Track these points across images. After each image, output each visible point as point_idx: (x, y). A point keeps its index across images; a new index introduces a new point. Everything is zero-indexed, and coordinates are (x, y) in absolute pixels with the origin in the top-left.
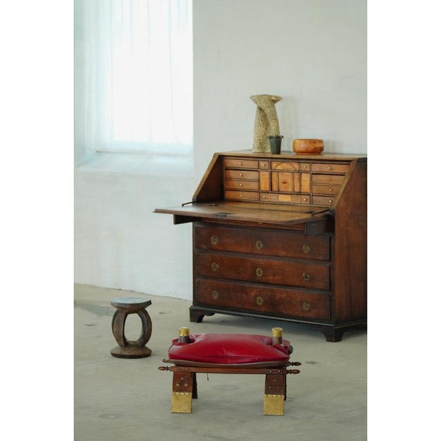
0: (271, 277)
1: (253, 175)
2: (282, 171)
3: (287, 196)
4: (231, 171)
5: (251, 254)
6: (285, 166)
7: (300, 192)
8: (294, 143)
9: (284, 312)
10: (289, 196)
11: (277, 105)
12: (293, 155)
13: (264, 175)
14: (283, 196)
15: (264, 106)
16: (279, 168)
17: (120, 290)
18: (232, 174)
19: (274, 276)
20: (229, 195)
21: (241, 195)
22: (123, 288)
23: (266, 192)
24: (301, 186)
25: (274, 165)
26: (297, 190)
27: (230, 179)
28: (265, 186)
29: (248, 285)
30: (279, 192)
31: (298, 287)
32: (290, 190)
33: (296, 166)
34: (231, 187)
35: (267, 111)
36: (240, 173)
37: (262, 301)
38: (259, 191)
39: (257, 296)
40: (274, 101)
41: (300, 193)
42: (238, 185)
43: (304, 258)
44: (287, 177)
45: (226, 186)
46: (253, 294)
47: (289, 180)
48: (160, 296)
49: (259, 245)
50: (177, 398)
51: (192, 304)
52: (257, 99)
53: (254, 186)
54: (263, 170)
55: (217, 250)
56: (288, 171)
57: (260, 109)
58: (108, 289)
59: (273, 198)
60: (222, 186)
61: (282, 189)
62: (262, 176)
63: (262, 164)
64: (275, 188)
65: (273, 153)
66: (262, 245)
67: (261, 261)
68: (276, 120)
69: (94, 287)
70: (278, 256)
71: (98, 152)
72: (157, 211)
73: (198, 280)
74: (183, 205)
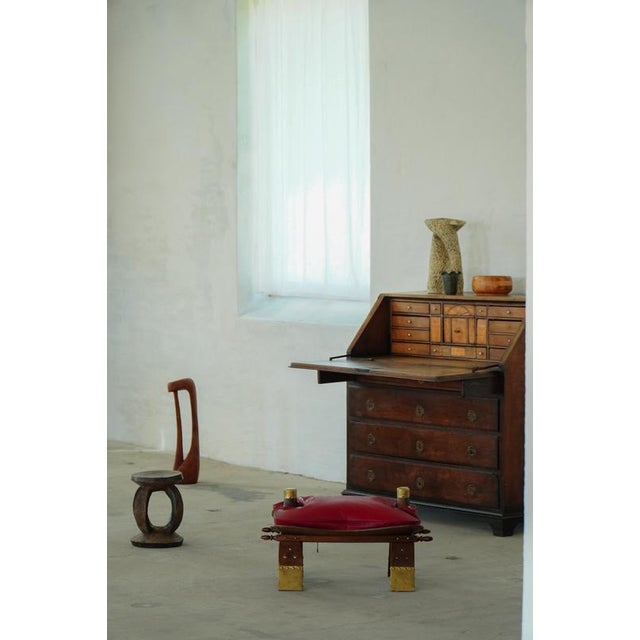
0: (433, 453)
1: (421, 322)
2: (455, 317)
3: (460, 349)
4: (399, 317)
5: (412, 422)
6: (459, 310)
7: (475, 344)
8: (474, 280)
9: (447, 498)
10: (463, 349)
11: (459, 233)
12: (475, 297)
13: (435, 322)
14: (456, 349)
15: (440, 233)
16: (452, 312)
17: (286, 473)
18: (400, 320)
19: (436, 450)
20: (397, 347)
21: (409, 348)
22: (290, 472)
23: (438, 344)
24: (476, 335)
25: (447, 308)
26: (472, 341)
27: (397, 327)
28: (436, 336)
29: (406, 462)
30: (452, 344)
31: (463, 465)
32: (464, 341)
33: (471, 309)
34: (398, 338)
35: (445, 239)
36: (409, 320)
37: (423, 484)
38: (430, 343)
39: (417, 477)
40: (456, 227)
41: (475, 345)
42: (407, 335)
43: (468, 428)
44: (460, 324)
45: (393, 337)
46: (413, 474)
47: (463, 328)
49: (420, 411)
50: (284, 573)
51: (345, 487)
52: (432, 223)
53: (423, 336)
54: (434, 315)
55: (373, 418)
56: (461, 317)
57: (437, 237)
58: (272, 472)
59: (444, 351)
60: (389, 336)
61: (455, 340)
62: (432, 324)
63: (433, 307)
64: (447, 339)
65: (447, 294)
66: (422, 411)
67: (422, 432)
68: (457, 252)
69: (257, 470)
70: (442, 426)
71: (270, 296)
72: (294, 366)
73: (352, 456)
74: (331, 359)
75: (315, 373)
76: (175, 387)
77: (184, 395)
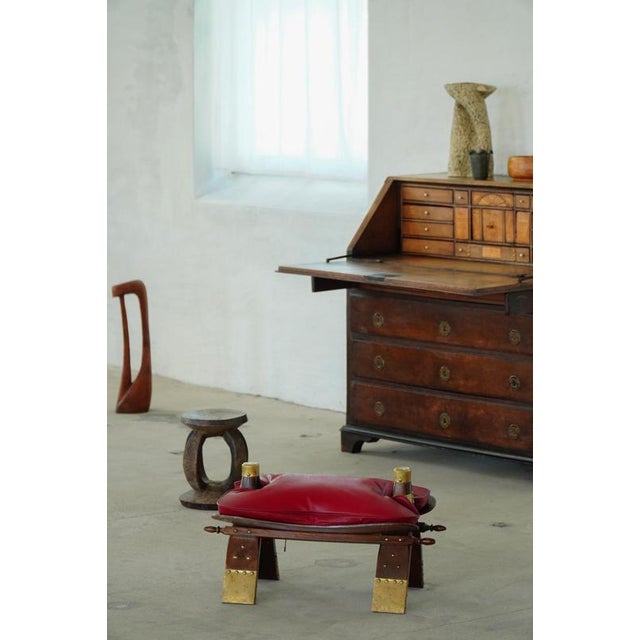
0: (462, 382)
1: (443, 214)
2: (488, 208)
3: (494, 249)
4: (412, 207)
5: (432, 342)
6: (492, 199)
7: (514, 243)
8: (510, 162)
9: (481, 440)
10: (499, 249)
11: (488, 100)
12: (507, 183)
13: (461, 214)
14: (488, 248)
15: (465, 101)
16: (484, 202)
17: (258, 396)
18: (414, 211)
19: (467, 379)
20: (409, 245)
21: (427, 247)
22: (262, 394)
23: (465, 242)
24: (515, 232)
25: (476, 197)
26: (510, 239)
27: (410, 220)
28: (462, 232)
29: (426, 393)
30: (483, 242)
31: (504, 398)
32: (500, 239)
33: (509, 199)
34: (412, 233)
35: (471, 109)
36: (425, 211)
37: (448, 419)
38: (454, 241)
39: (440, 413)
40: (483, 93)
41: (514, 245)
42: (424, 229)
43: (510, 352)
44: (494, 217)
45: (404, 232)
46: (435, 408)
47: (499, 223)
48: (316, 409)
49: (444, 329)
51: (344, 423)
52: (455, 89)
53: (445, 231)
54: (459, 205)
55: (383, 336)
56: (496, 208)
57: (460, 107)
58: (239, 395)
59: (473, 251)
60: (399, 231)
61: (488, 237)
62: (457, 216)
63: (458, 196)
64: (477, 235)
65: (476, 178)
66: (448, 328)
67: (447, 355)
68: (485, 123)
69: (220, 391)
70: (473, 347)
71: (233, 173)
72: (283, 270)
73: (353, 383)
74: (328, 260)
75: (308, 280)
76: (120, 291)
77: (132, 300)
